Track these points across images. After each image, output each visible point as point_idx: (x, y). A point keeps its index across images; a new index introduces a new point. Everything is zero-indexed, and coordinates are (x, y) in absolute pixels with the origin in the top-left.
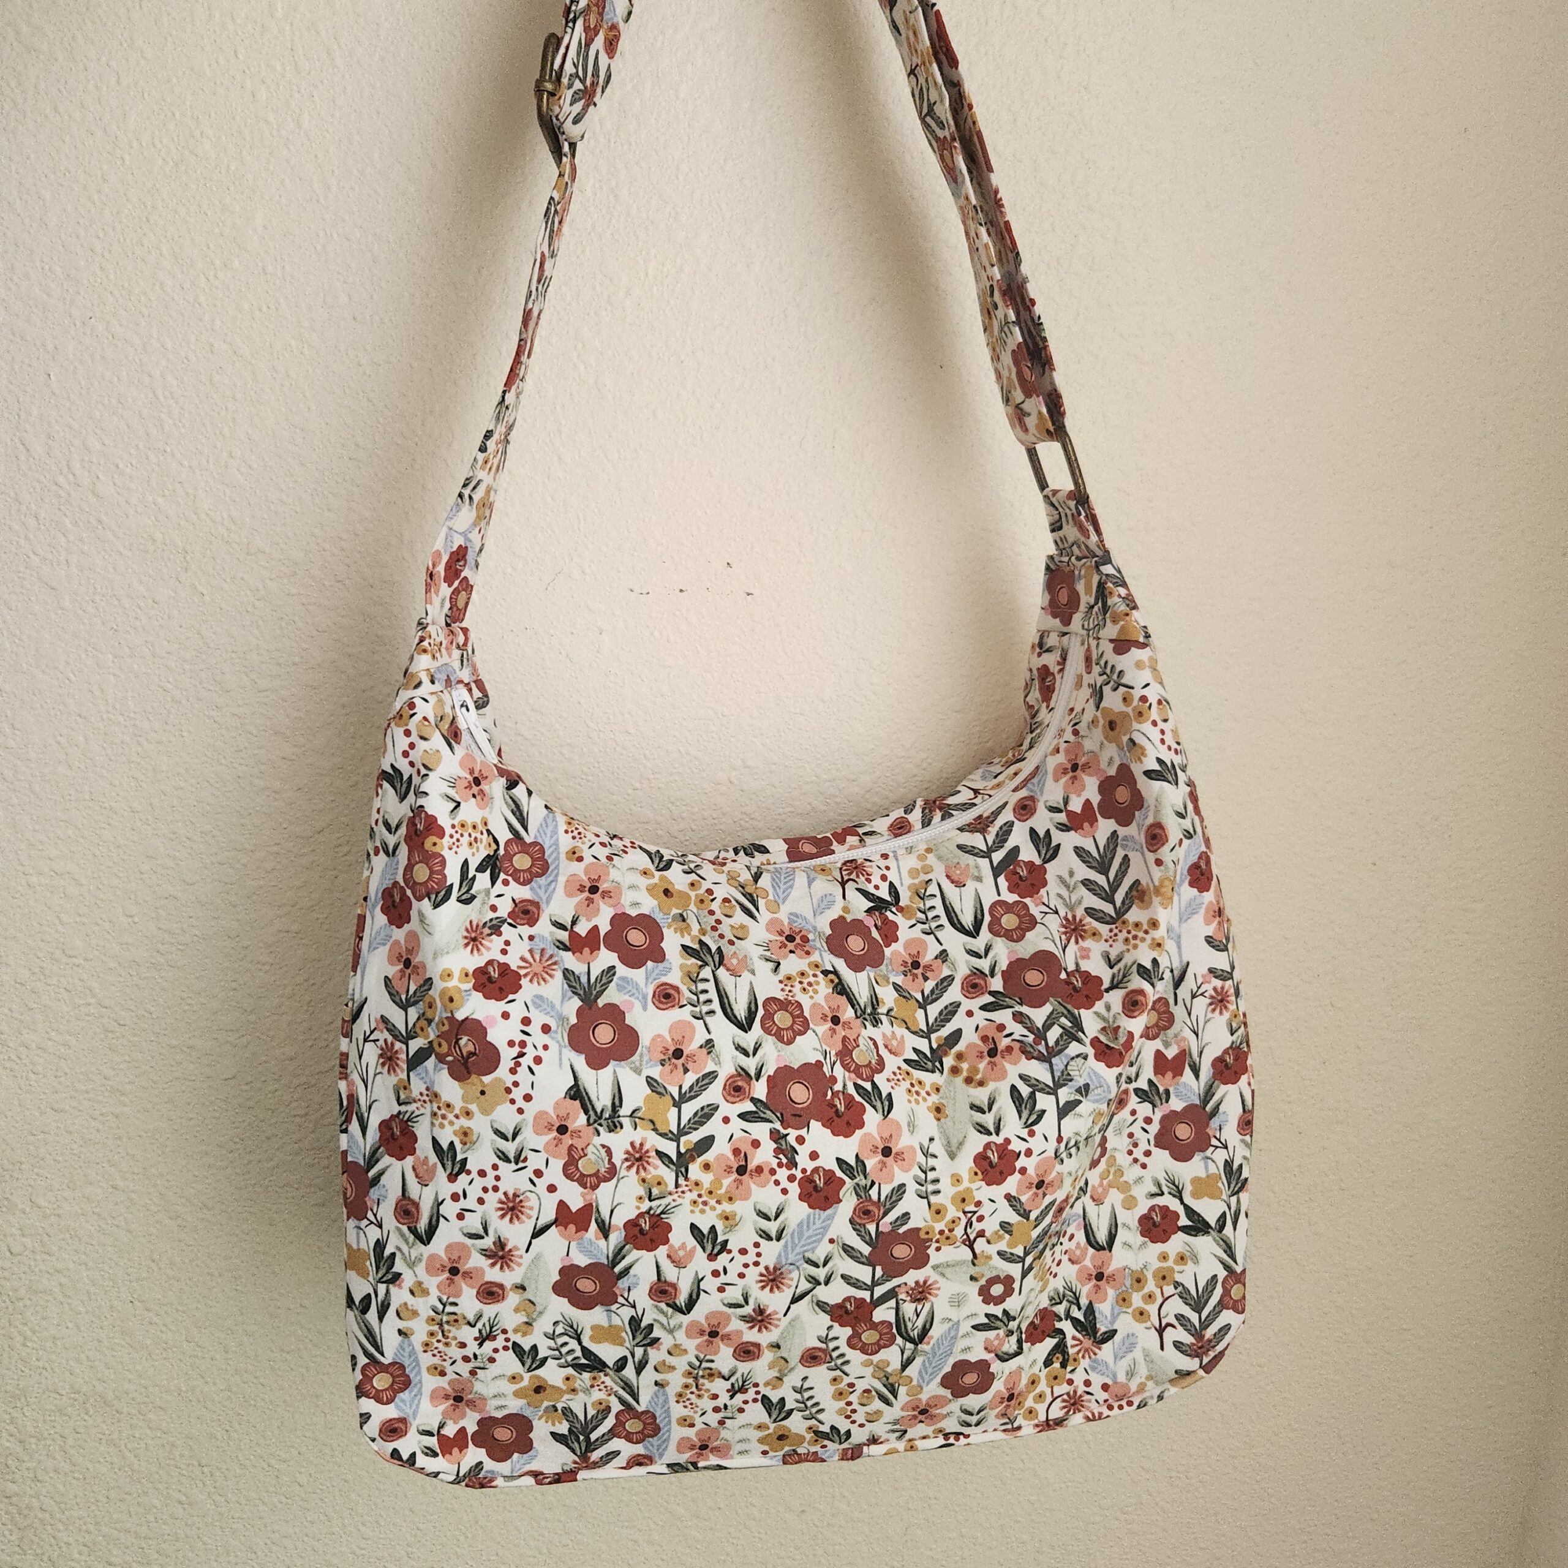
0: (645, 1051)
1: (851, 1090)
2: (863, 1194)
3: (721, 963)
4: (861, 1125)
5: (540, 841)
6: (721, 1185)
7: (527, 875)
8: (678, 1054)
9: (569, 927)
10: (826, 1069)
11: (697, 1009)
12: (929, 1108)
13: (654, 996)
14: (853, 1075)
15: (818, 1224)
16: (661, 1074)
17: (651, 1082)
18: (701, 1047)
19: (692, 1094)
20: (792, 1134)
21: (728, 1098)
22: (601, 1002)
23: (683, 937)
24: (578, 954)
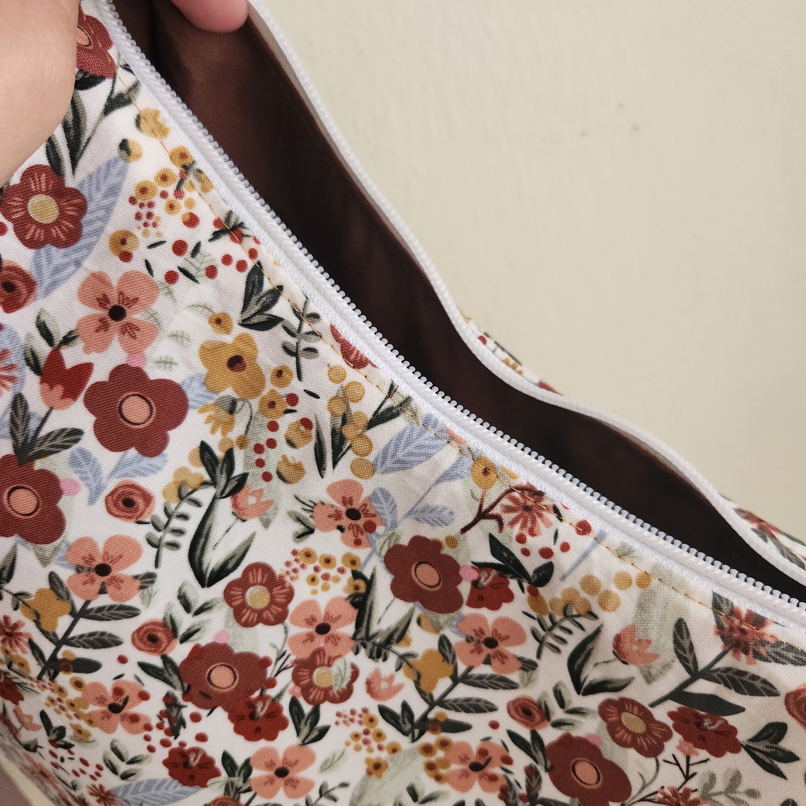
0: (63, 547)
1: (285, 702)
2: (232, 794)
3: (233, 493)
4: (272, 737)
5: (85, 193)
6: (85, 707)
7: (40, 234)
8: (103, 570)
9: (57, 343)
10: (270, 671)
11: (159, 535)
12: (368, 761)
13: (112, 493)
14: (298, 690)
15: (170, 791)
16: (70, 579)
17: (53, 579)
18: (136, 577)
19: (99, 615)
20: (189, 709)
21: (138, 642)
22: (38, 465)
23: (213, 431)
24: (46, 386)
